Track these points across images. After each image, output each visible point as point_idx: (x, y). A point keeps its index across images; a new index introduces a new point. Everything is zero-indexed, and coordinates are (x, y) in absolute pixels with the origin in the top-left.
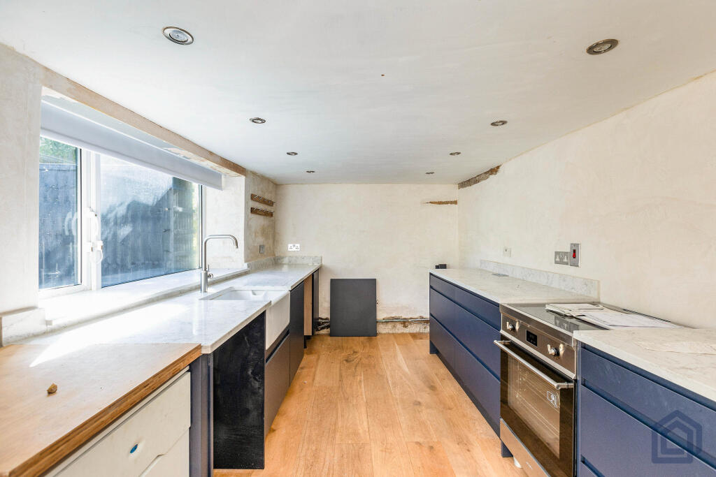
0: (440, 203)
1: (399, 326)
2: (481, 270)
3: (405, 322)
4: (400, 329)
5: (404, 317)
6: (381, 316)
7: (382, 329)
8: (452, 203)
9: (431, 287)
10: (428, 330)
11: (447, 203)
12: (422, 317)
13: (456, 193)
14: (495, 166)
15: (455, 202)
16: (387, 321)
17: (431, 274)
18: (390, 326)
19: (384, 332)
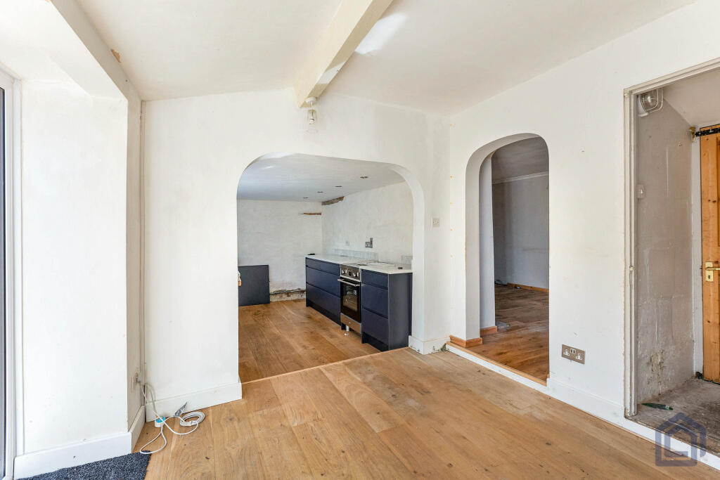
0: (311, 214)
1: (284, 296)
2: (335, 255)
3: (288, 293)
4: (285, 298)
5: (288, 289)
6: (272, 290)
7: (273, 299)
8: (318, 214)
9: (307, 266)
10: (305, 297)
11: (315, 214)
12: (299, 289)
13: (321, 208)
14: (341, 196)
15: (320, 214)
16: (275, 294)
17: (306, 258)
18: (278, 296)
19: (274, 301)
